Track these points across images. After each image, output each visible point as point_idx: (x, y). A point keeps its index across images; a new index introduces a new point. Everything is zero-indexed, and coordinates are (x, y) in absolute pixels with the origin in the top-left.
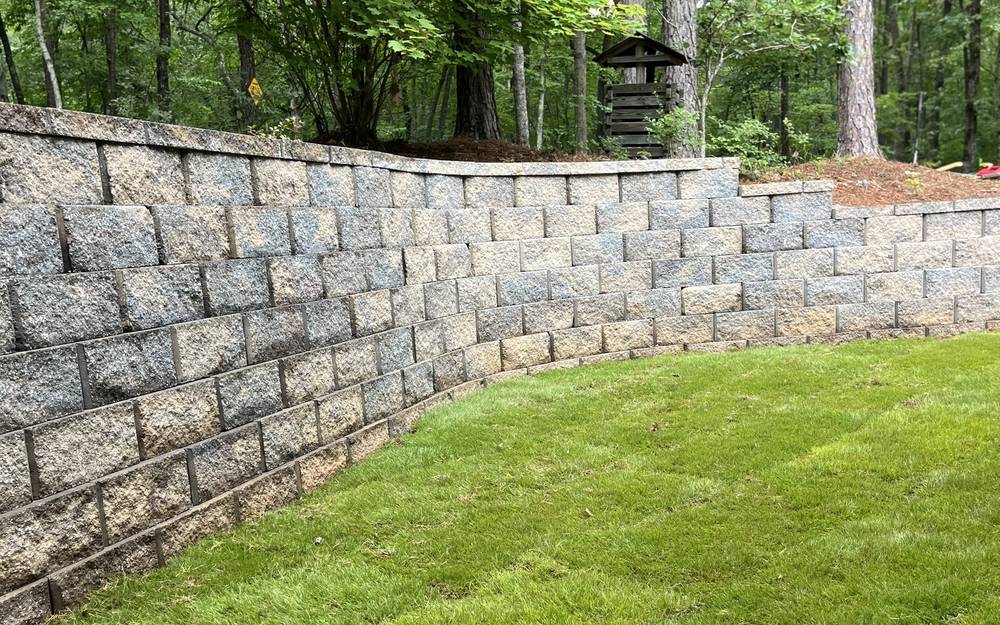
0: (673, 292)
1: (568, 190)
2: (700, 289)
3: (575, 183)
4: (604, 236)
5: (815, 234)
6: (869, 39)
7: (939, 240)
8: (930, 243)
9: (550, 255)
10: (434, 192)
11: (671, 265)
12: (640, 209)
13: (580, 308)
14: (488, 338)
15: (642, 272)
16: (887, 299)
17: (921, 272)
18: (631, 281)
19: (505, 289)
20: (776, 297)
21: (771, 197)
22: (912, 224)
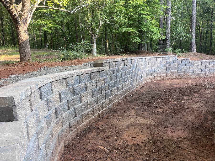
0: (169, 71)
1: (157, 59)
2: (172, 71)
3: (157, 58)
4: (161, 64)
5: (187, 64)
6: (195, 36)
7: (204, 65)
8: (202, 66)
9: (155, 67)
10: (143, 60)
11: (169, 68)
12: (165, 61)
13: (158, 73)
14: (148, 76)
15: (165, 69)
16: (196, 73)
17: (201, 69)
18: (164, 70)
19: (150, 71)
20: (182, 72)
21: (181, 60)
22: (200, 63)
